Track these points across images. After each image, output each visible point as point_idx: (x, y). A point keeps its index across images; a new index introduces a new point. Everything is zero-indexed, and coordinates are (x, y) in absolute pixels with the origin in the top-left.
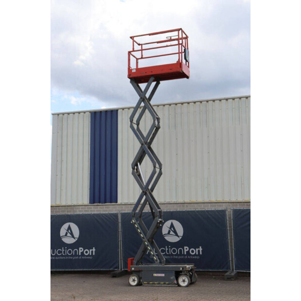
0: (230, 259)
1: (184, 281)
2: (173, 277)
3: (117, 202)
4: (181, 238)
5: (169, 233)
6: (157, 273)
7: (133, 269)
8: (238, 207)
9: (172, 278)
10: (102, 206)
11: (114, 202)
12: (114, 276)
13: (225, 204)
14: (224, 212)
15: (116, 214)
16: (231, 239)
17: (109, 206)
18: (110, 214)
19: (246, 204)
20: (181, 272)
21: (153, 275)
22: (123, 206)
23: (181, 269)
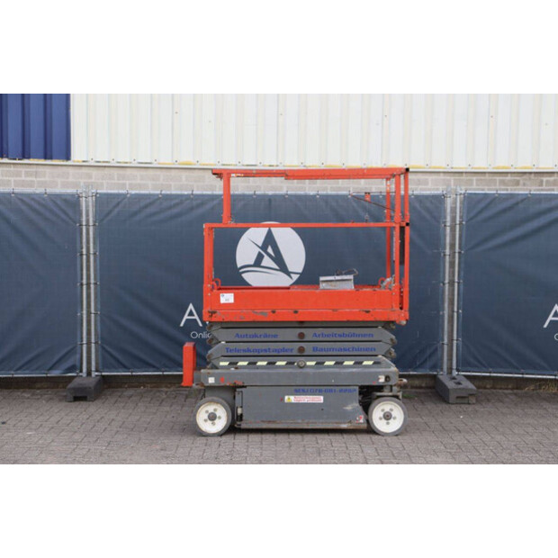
0: (446, 341)
1: (387, 417)
2: (353, 406)
3: (68, 157)
4: (295, 277)
5: (258, 262)
6: (297, 392)
7: (211, 380)
8: (477, 188)
9: (349, 408)
10: (12, 169)
11: (59, 158)
12: (80, 396)
13: (434, 177)
14: (438, 200)
15: (73, 195)
16: (452, 283)
17: (41, 169)
18: (50, 195)
19: (498, 178)
20: (380, 388)
21: (283, 399)
22: (94, 172)
23: (382, 380)
